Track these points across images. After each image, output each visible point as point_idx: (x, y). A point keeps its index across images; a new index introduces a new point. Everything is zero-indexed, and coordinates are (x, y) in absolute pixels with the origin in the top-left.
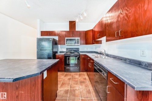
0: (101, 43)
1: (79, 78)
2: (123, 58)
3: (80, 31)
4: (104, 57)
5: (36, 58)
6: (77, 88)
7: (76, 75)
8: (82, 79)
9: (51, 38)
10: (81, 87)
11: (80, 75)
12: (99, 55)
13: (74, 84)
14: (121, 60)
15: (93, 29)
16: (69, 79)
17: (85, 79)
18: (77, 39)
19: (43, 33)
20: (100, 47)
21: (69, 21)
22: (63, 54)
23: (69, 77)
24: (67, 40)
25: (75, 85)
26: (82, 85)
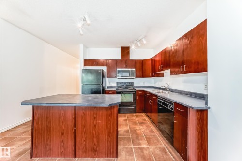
0: (163, 76)
1: (137, 119)
2: (189, 92)
3: (135, 60)
4: (167, 92)
5: (81, 93)
6: (138, 128)
7: (133, 116)
8: (141, 120)
9: (100, 70)
10: (141, 127)
11: (137, 116)
12: (161, 91)
13: (133, 124)
14: (187, 94)
15: (154, 58)
16: (125, 120)
17: (145, 120)
18: (132, 71)
19: (87, 62)
20: (161, 81)
21: (122, 47)
22: (115, 89)
23: (124, 118)
24: (119, 71)
25: (135, 126)
26: (142, 126)
